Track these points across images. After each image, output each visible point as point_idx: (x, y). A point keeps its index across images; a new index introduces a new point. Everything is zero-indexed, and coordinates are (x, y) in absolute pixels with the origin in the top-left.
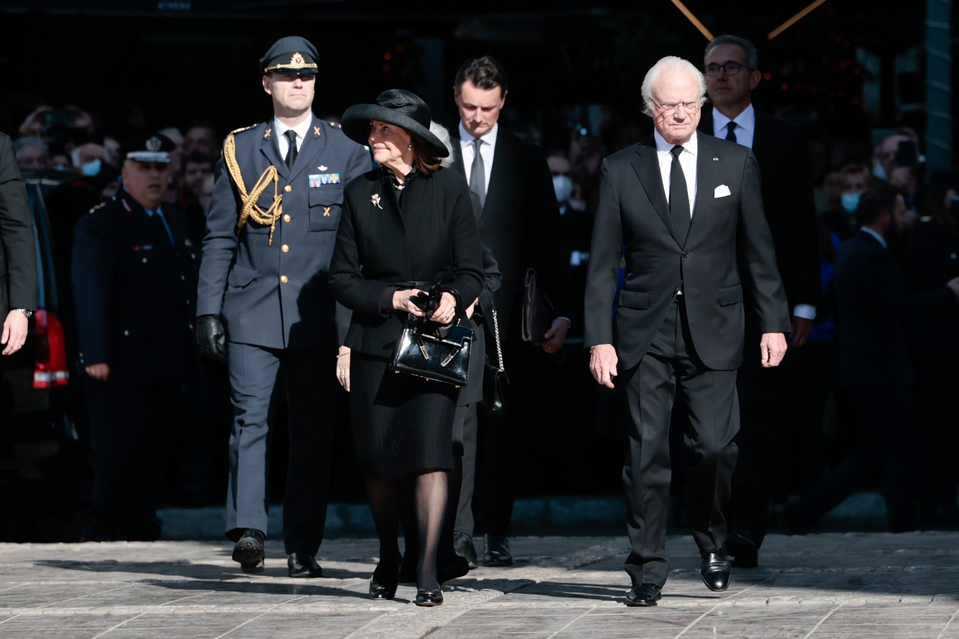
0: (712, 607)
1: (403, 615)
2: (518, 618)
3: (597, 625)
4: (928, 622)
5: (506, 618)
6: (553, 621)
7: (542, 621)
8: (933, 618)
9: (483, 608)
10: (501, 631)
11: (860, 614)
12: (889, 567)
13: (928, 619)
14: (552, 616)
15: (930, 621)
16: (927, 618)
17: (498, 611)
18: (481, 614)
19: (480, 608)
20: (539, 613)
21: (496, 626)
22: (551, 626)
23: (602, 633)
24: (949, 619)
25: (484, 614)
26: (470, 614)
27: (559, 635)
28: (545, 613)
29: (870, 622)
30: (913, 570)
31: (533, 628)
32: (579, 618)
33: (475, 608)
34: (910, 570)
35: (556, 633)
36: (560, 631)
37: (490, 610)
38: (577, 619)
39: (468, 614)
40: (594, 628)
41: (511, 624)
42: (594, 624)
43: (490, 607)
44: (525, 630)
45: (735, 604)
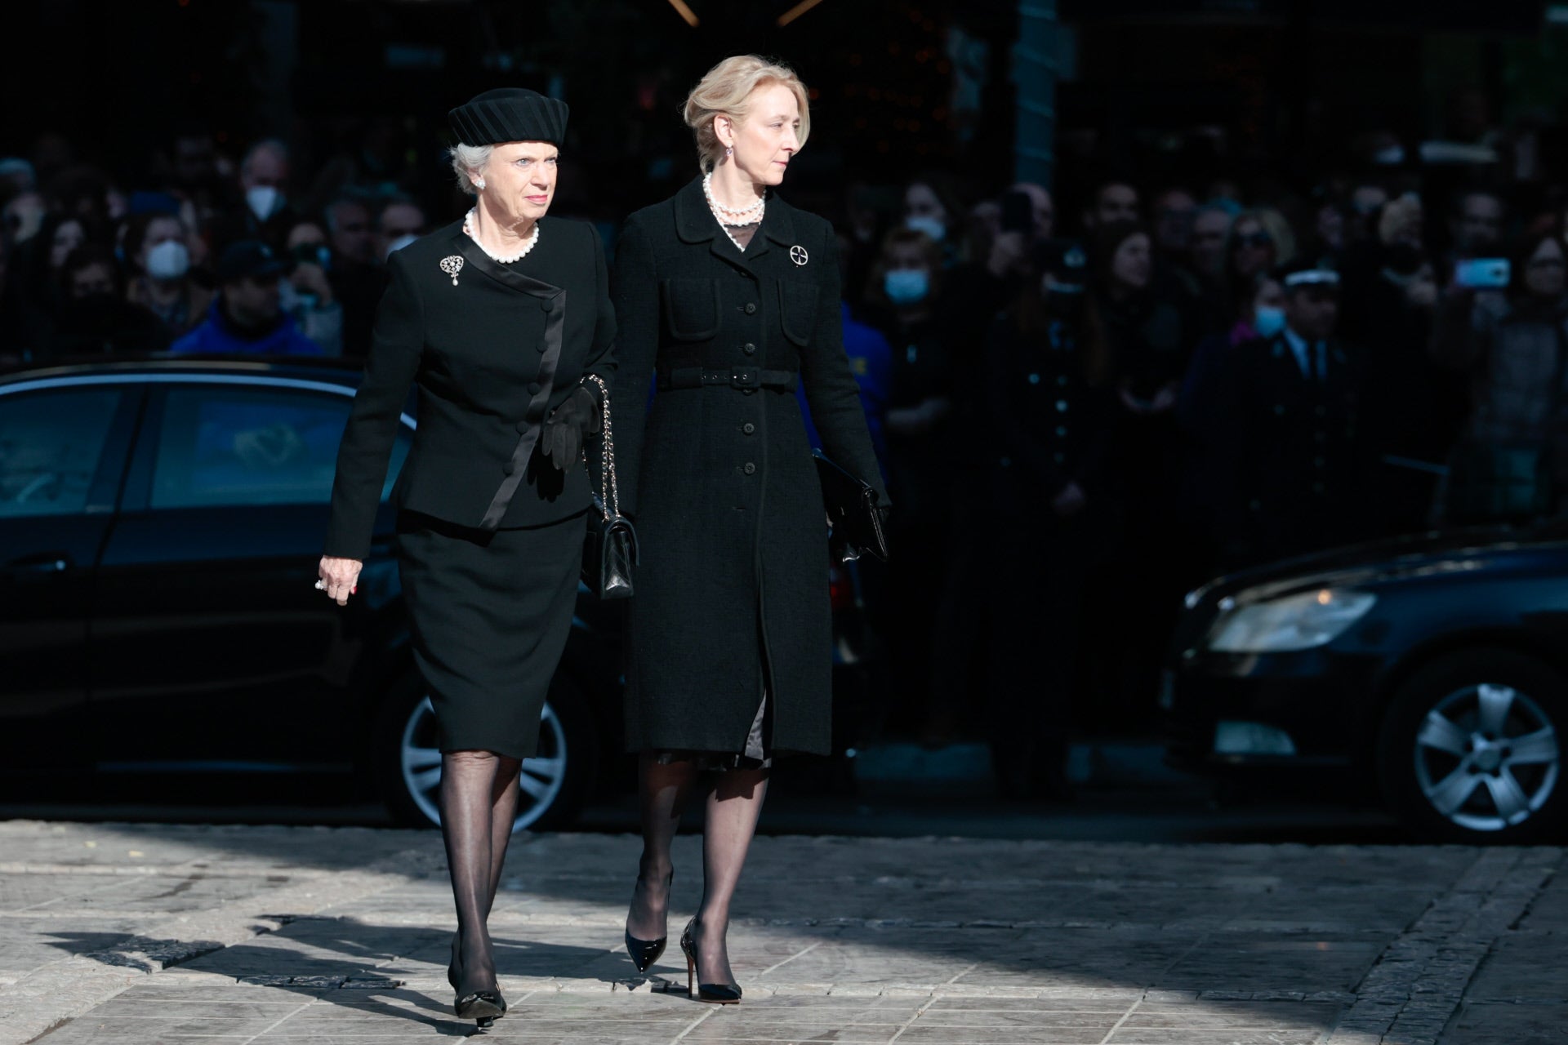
0: (523, 994)
1: (19, 995)
2: (201, 1005)
3: (324, 1025)
4: (858, 1039)
5: (184, 1005)
6: (257, 1014)
7: (239, 1014)
8: (870, 1030)
9: (155, 984)
10: (164, 1031)
11: (754, 1019)
12: (842, 919)
13: (860, 1032)
14: (258, 1005)
15: (862, 1035)
16: (859, 1029)
17: (174, 991)
18: (146, 996)
19: (149, 984)
20: (240, 997)
21: (162, 1021)
22: (251, 1024)
23: (326, 1041)
24: (895, 1033)
25: (152, 996)
26: (129, 996)
27: (256, 1043)
28: (250, 998)
29: (764, 1035)
30: (879, 926)
31: (220, 1027)
32: (303, 1008)
33: (141, 984)
34: (873, 926)
35: (254, 1037)
36: (261, 1034)
37: (163, 988)
38: (298, 1010)
39: (126, 995)
40: (318, 1030)
41: (185, 1017)
42: (320, 1022)
43: (166, 982)
44: (204, 1031)
45: (562, 990)
